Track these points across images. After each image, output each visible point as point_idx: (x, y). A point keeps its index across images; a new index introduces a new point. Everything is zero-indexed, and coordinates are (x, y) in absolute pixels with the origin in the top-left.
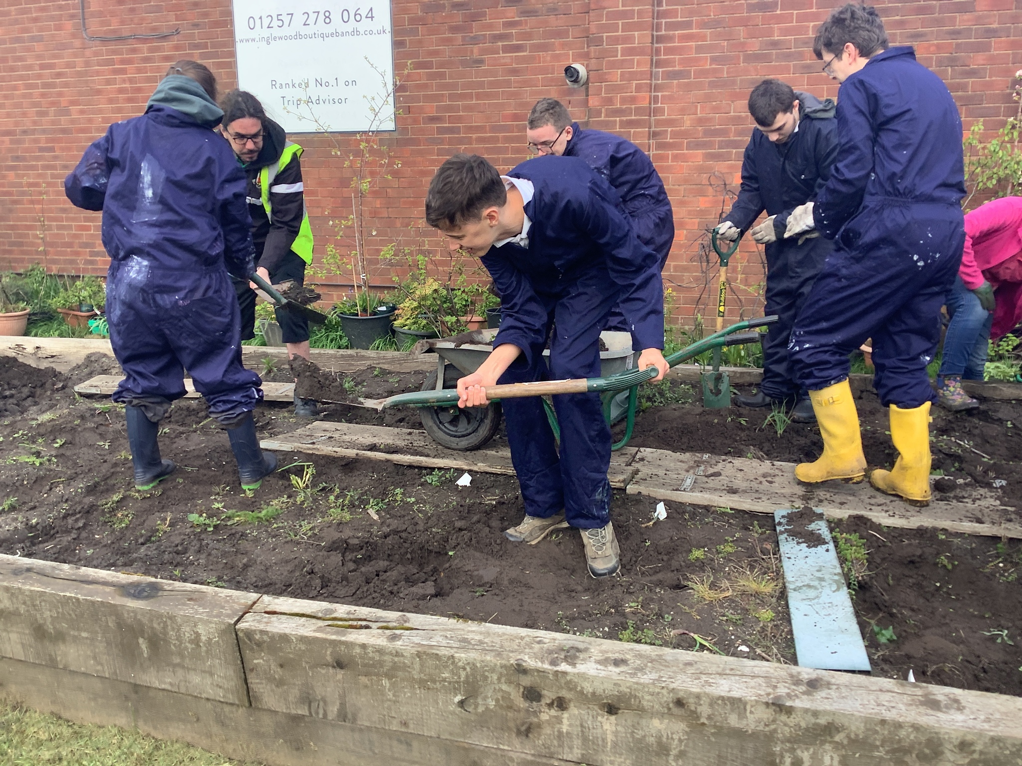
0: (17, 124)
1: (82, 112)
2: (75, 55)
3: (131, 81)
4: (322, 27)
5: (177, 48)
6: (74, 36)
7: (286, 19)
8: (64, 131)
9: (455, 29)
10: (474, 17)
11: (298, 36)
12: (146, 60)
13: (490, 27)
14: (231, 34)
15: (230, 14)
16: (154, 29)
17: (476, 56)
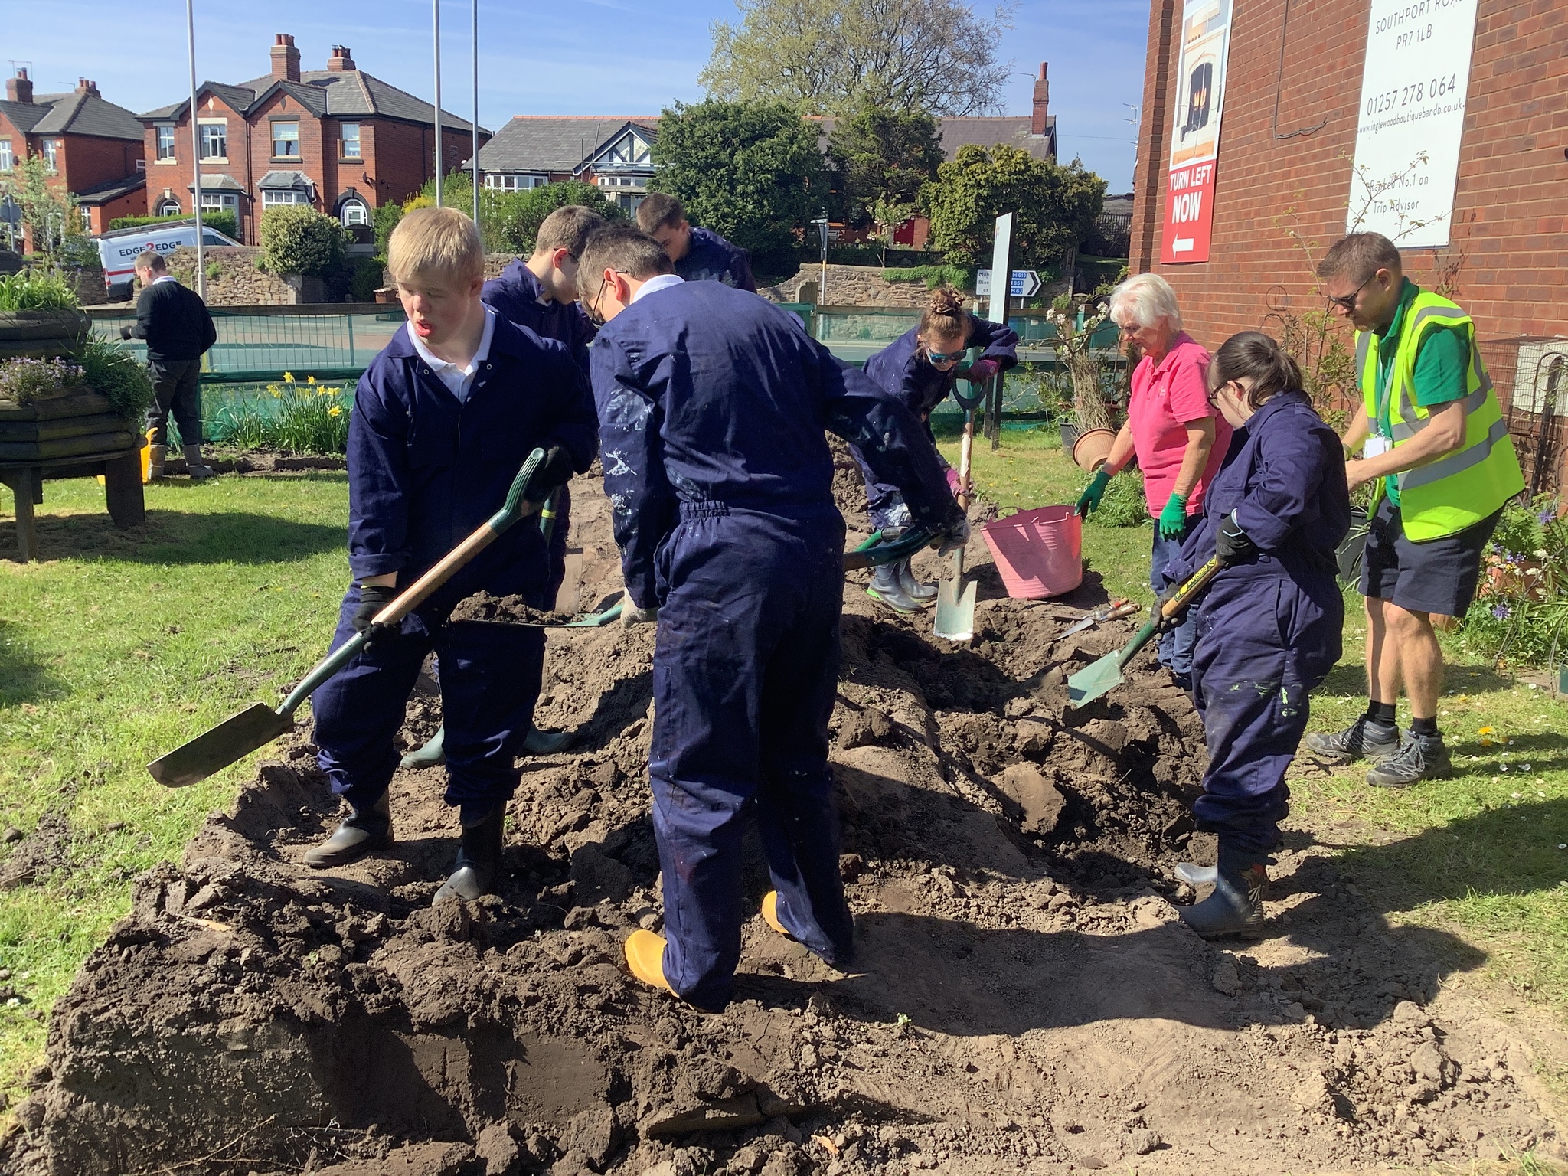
0: (1226, 238)
1: (1260, 224)
2: (1266, 157)
3: (1291, 186)
4: (1415, 108)
5: (1322, 143)
6: (1269, 133)
7: (1391, 97)
8: (1248, 246)
9: (1518, 96)
10: (1535, 76)
11: (1397, 120)
12: (1303, 159)
13: (1546, 88)
14: (1356, 121)
15: (1358, 96)
16: (1312, 122)
17: (1529, 135)
